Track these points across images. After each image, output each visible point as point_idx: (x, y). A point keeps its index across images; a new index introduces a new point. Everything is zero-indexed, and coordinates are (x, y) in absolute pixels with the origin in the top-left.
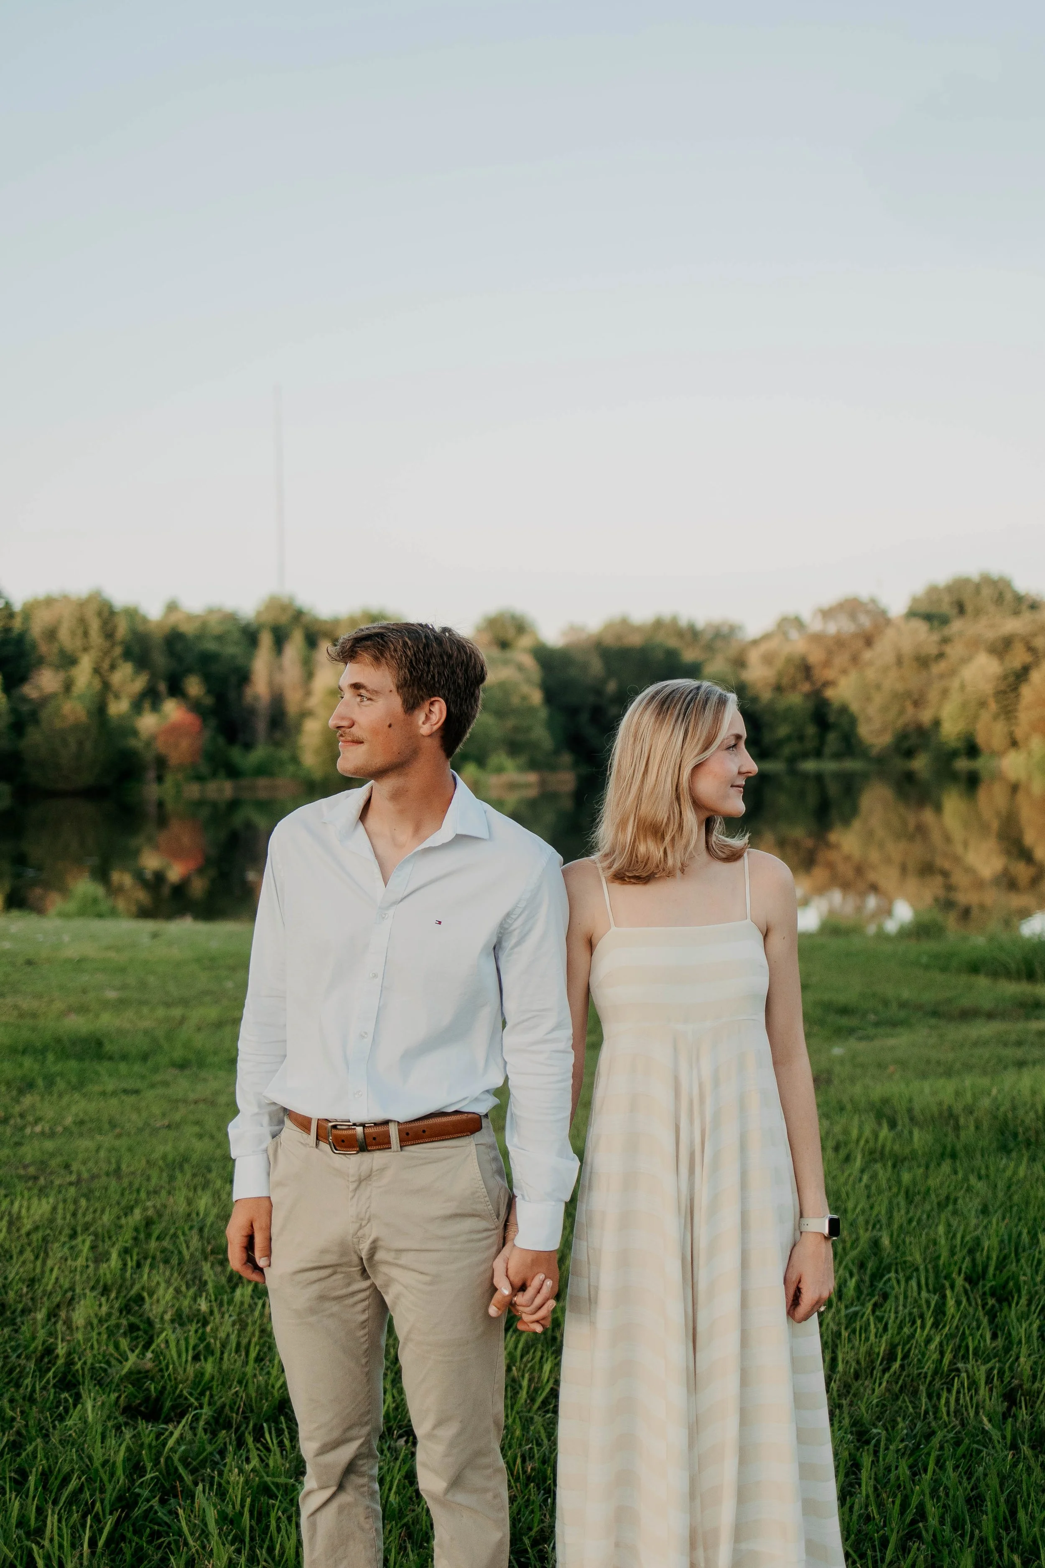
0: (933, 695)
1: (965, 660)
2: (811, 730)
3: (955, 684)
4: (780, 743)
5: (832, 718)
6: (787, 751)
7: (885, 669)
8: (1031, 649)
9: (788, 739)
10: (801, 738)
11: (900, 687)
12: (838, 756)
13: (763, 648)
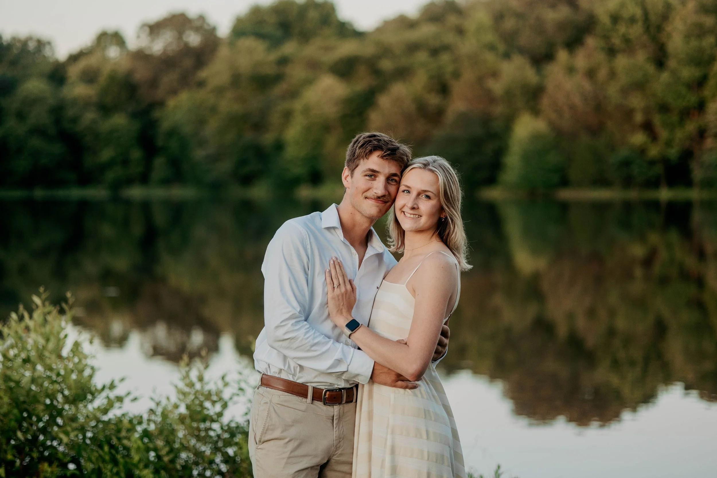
0: (275, 118)
1: (308, 82)
2: (136, 154)
3: (298, 105)
4: (104, 167)
5: (160, 142)
6: (110, 175)
7: (220, 91)
8: (376, 72)
9: (110, 164)
10: (125, 162)
11: (237, 108)
12: (166, 182)
13: (82, 64)
